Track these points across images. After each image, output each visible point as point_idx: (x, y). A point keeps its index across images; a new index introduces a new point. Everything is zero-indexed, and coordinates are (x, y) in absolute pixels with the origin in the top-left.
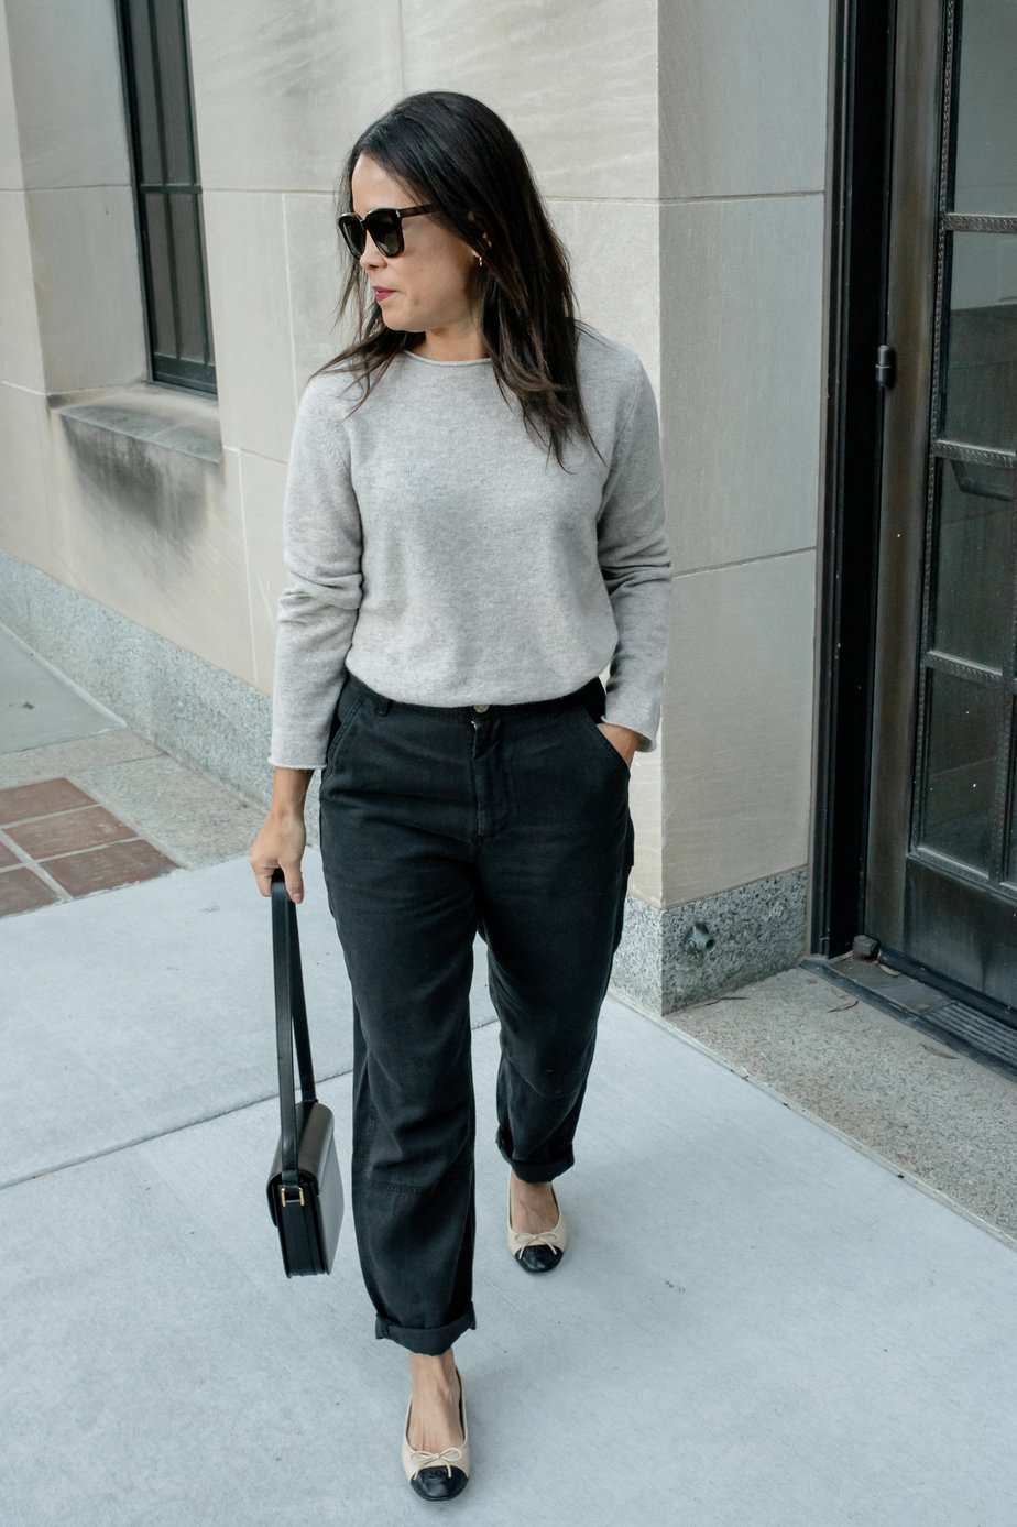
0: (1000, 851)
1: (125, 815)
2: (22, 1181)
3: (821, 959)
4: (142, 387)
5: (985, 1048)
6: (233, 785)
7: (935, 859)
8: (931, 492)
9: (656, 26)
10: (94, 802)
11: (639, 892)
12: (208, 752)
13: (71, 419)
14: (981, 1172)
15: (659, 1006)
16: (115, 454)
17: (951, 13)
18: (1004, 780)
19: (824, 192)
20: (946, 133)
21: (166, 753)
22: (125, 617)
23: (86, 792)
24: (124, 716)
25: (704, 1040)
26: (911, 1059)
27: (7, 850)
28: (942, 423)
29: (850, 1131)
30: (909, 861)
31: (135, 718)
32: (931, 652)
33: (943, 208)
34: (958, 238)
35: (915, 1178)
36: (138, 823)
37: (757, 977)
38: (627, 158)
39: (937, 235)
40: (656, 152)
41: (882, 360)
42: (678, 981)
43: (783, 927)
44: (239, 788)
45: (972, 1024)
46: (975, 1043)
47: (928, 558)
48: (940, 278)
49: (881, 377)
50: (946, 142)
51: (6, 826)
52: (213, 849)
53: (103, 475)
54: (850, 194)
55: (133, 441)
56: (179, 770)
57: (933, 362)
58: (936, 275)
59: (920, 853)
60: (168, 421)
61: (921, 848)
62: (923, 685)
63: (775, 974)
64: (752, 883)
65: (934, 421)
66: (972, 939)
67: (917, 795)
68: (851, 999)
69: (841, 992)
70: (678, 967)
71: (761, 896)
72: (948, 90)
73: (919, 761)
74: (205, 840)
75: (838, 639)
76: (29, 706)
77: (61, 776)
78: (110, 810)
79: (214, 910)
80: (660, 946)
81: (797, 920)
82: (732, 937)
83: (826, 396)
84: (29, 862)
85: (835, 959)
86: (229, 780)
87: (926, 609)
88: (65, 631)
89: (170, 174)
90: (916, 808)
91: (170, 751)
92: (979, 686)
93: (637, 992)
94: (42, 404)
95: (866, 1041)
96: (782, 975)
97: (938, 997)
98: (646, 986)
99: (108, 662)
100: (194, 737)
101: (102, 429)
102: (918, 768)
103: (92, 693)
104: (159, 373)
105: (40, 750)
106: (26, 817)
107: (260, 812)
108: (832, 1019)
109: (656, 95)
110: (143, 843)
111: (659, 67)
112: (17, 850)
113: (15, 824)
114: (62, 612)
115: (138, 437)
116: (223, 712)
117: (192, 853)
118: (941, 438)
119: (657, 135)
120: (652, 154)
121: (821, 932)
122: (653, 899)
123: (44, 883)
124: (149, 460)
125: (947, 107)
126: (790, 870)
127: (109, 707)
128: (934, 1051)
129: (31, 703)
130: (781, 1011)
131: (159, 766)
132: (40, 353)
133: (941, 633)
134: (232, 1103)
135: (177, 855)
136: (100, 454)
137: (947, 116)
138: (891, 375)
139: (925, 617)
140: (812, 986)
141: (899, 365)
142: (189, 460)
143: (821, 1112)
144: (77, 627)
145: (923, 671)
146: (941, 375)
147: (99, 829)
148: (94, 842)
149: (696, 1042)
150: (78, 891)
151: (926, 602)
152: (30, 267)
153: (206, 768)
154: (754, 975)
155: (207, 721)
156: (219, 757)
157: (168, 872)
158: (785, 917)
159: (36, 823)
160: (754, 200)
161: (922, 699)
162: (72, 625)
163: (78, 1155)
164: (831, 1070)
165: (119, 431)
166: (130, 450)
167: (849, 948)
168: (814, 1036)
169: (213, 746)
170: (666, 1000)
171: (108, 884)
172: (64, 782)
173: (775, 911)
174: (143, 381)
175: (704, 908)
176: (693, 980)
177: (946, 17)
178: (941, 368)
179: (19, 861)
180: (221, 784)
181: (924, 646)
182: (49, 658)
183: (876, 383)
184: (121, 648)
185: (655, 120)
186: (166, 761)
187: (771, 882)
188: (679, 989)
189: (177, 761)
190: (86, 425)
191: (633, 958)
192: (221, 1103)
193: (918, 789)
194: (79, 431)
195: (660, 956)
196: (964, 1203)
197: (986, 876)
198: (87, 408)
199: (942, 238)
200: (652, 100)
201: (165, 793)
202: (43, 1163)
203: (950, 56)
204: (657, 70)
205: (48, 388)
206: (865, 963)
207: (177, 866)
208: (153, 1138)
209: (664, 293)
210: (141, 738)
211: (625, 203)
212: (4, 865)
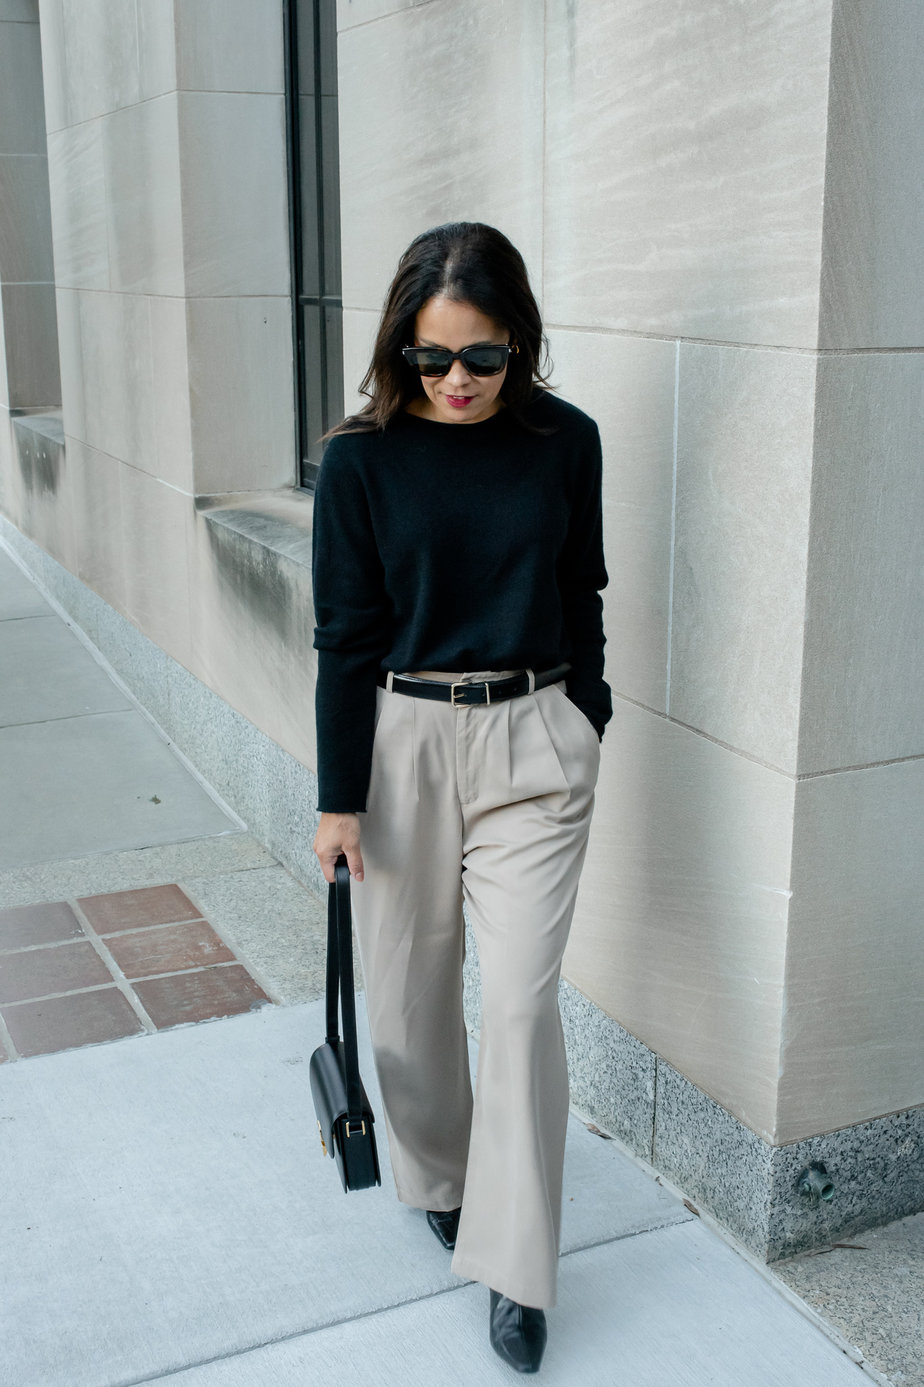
1: (227, 933)
4: (289, 492)
10: (200, 915)
13: (215, 522)
15: (764, 1252)
16: (251, 563)
22: (252, 723)
23: (194, 903)
24: (246, 819)
25: (814, 1304)
27: (103, 964)
31: (254, 824)
36: (239, 944)
37: (879, 1221)
38: (782, 301)
40: (816, 297)
42: (788, 1225)
43: (912, 1167)
51: (108, 936)
53: (239, 581)
55: (267, 551)
56: (290, 884)
63: (900, 1218)
64: (879, 1118)
70: (789, 1210)
71: (890, 1132)
74: (303, 971)
76: (156, 800)
77: (169, 880)
78: (213, 926)
80: (770, 1187)
82: (853, 1178)
84: (122, 982)
88: (198, 726)
91: (284, 863)
93: (740, 1231)
94: (190, 504)
96: (908, 1220)
98: (751, 1227)
99: (234, 764)
100: (306, 853)
101: (241, 536)
103: (218, 792)
104: (306, 480)
105: (158, 849)
106: (129, 927)
109: (820, 231)
110: (241, 968)
111: (826, 198)
112: (113, 965)
113: (117, 934)
114: (196, 708)
115: (272, 549)
117: (287, 985)
119: (818, 277)
120: (812, 298)
122: (765, 1133)
123: (132, 1010)
124: (281, 572)
127: (234, 809)
129: (159, 797)
130: (905, 1270)
131: (271, 878)
132: (191, 455)
135: (272, 987)
136: (238, 560)
144: (209, 725)
147: (198, 948)
148: (192, 963)
149: (803, 1305)
150: (164, 1021)
152: (187, 370)
153: (316, 886)
154: (876, 1219)
157: (259, 1008)
158: (916, 1155)
159: (136, 936)
162: (205, 723)
165: (256, 540)
166: (264, 560)
170: (773, 1246)
171: (196, 1017)
172: (174, 889)
173: (906, 1148)
174: (290, 487)
175: (823, 1146)
176: (805, 1225)
179: (112, 979)
182: (184, 750)
184: (246, 752)
185: (818, 259)
186: (280, 874)
187: (903, 1117)
188: (788, 1235)
189: (290, 874)
190: (228, 529)
191: (738, 1192)
194: (221, 535)
195: (769, 1197)
198: (232, 512)
200: (817, 235)
201: (272, 910)
204: (823, 203)
205: (196, 490)
207: (270, 1000)
209: (817, 457)
210: (259, 844)
211: (777, 351)
212: (96, 982)
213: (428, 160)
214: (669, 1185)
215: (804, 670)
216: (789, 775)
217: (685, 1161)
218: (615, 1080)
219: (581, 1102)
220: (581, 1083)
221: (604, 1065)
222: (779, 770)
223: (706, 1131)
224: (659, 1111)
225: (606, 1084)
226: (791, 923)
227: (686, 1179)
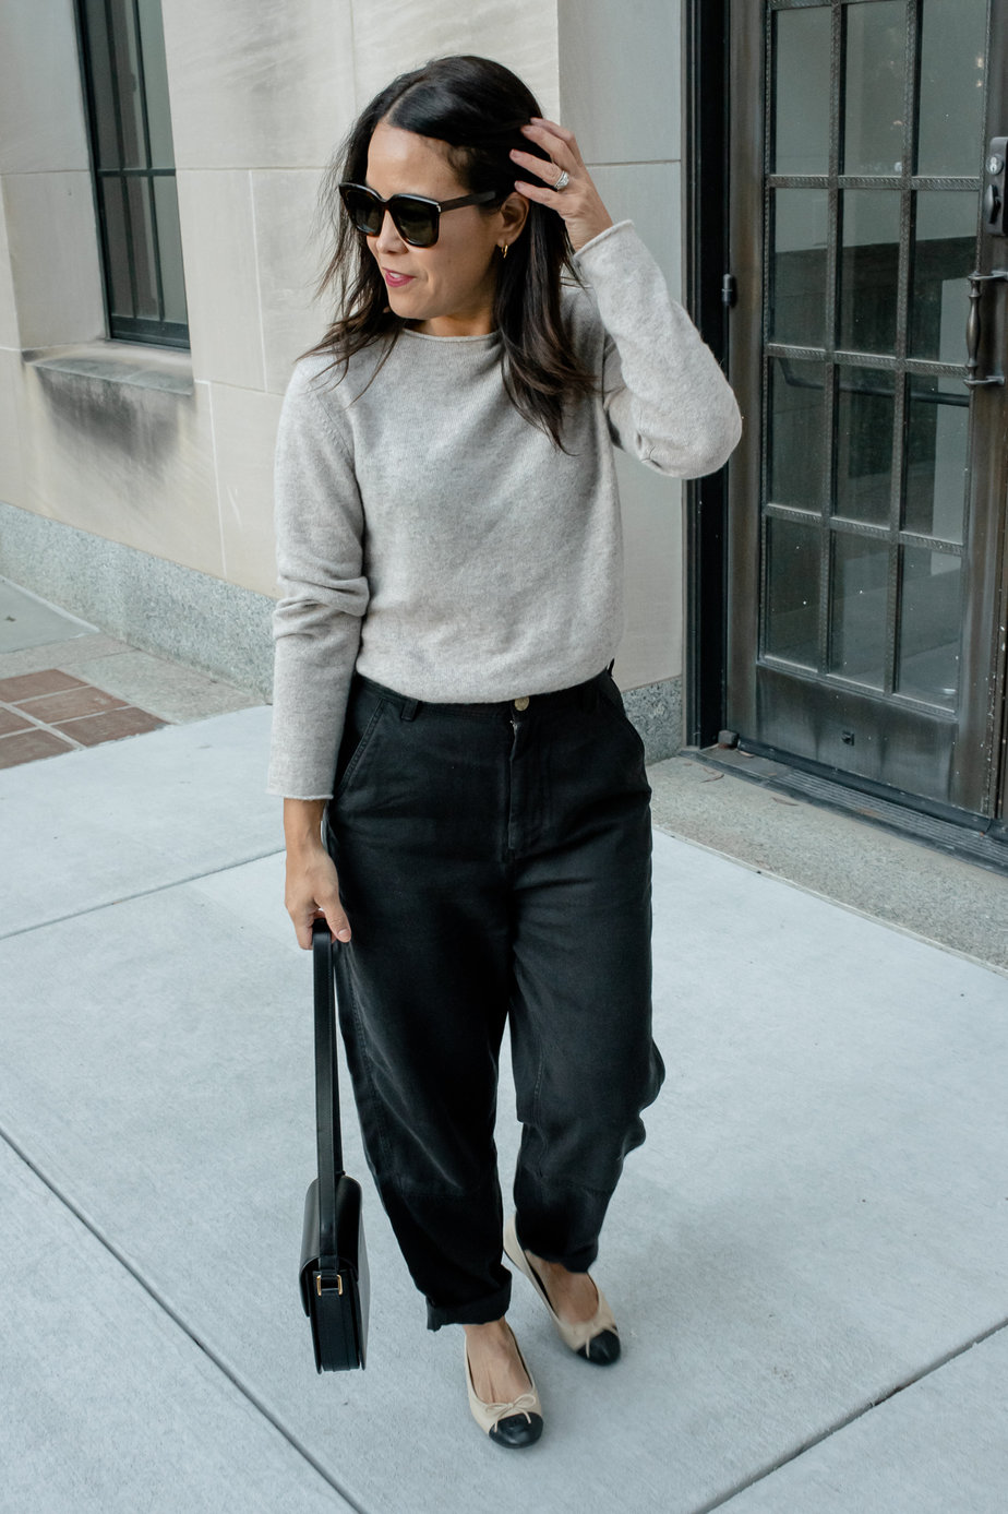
0: (825, 650)
1: (117, 693)
2: (105, 906)
3: (695, 749)
4: (101, 344)
5: (818, 797)
6: (203, 667)
7: (778, 663)
8: (765, 382)
9: (556, 39)
10: (86, 684)
12: (179, 642)
13: (47, 370)
14: (818, 868)
16: (90, 396)
17: (769, 28)
18: (826, 596)
19: (680, 161)
20: (768, 116)
21: (139, 649)
22: (98, 536)
23: (77, 678)
24: (97, 623)
26: (765, 807)
27: (21, 718)
28: (772, 331)
29: (721, 850)
30: (758, 667)
31: (107, 623)
32: (770, 505)
33: (767, 171)
34: (779, 193)
35: (768, 872)
36: (128, 696)
39: (764, 190)
41: (726, 285)
43: (665, 724)
44: (208, 668)
45: (809, 783)
46: (811, 794)
47: (765, 433)
48: (767, 223)
49: (726, 298)
50: (768, 122)
51: (17, 703)
52: (195, 711)
53: (77, 414)
54: (699, 162)
55: (109, 383)
56: (153, 660)
57: (763, 286)
58: (764, 221)
59: (766, 660)
60: (135, 367)
61: (767, 657)
62: (764, 530)
63: (660, 761)
64: (641, 687)
65: (766, 329)
66: (807, 720)
67: (763, 616)
68: (719, 774)
69: (710, 770)
71: (648, 699)
72: (769, 85)
73: (763, 589)
74: (186, 705)
75: (699, 498)
76: (10, 619)
77: (52, 667)
78: (101, 689)
79: (208, 747)
81: (676, 718)
84: (41, 725)
85: (705, 749)
86: (200, 663)
87: (764, 472)
88: (37, 556)
89: (127, 161)
90: (762, 626)
91: (142, 647)
92: (806, 526)
94: (17, 359)
95: (730, 798)
96: (665, 762)
97: (783, 768)
99: (81, 578)
100: (165, 631)
101: (76, 376)
102: (763, 594)
103: (65, 608)
104: (116, 331)
105: (28, 650)
106: (32, 696)
107: (228, 685)
108: (705, 786)
110: (136, 709)
112: (31, 718)
113: (23, 701)
114: (34, 540)
115: (113, 380)
116: (193, 605)
117: (178, 714)
118: (772, 342)
121: (694, 728)
123: (59, 739)
124: (124, 398)
126: (670, 679)
127: (83, 618)
128: (781, 802)
129: (12, 617)
130: (666, 782)
131: (135, 658)
132: (15, 314)
133: (776, 488)
134: (255, 854)
135: (166, 716)
136: (76, 397)
137: (768, 103)
138: (733, 296)
139: (764, 478)
140: (689, 768)
141: (739, 287)
142: (163, 394)
143: (699, 840)
144: (50, 551)
145: (764, 519)
146: (770, 296)
147: (96, 702)
148: (94, 710)
150: (90, 740)
151: (764, 467)
152: (6, 240)
153: (178, 655)
155: (178, 615)
156: (189, 644)
157: (162, 728)
158: (666, 715)
159: (40, 700)
161: (764, 541)
162: (45, 550)
163: (144, 890)
164: (705, 816)
165: (93, 376)
166: (105, 391)
167: (716, 742)
168: (691, 797)
169: (184, 636)
171: (114, 736)
172: (55, 672)
173: (659, 711)
174: (100, 339)
177: (765, 32)
178: (770, 289)
179: (34, 726)
180: (191, 667)
181: (764, 499)
182: (21, 583)
183: (721, 302)
184: (95, 563)
186: (140, 654)
187: (655, 688)
189: (149, 654)
190: (62, 372)
192: (247, 854)
193: (763, 611)
194: (54, 379)
196: (805, 884)
197: (816, 671)
198: (58, 361)
199: (767, 193)
201: (145, 676)
202: (116, 896)
203: (769, 59)
205: (23, 344)
206: (729, 751)
207: (168, 723)
208: (199, 877)
210: (114, 639)
212: (23, 728)
213: (250, 48)
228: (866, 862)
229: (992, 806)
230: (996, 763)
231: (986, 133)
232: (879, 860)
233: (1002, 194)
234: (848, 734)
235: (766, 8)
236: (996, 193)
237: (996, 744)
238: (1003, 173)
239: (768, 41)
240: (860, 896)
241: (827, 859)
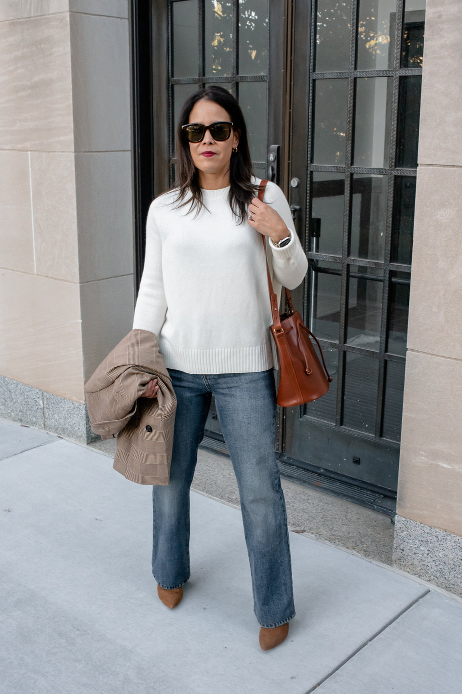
9: (71, 94)
11: (76, 400)
14: (201, 479)
15: (86, 441)
17: (170, 92)
19: (131, 151)
25: (103, 451)
33: (171, 157)
38: (62, 138)
39: (169, 166)
40: (73, 136)
50: (171, 134)
54: (140, 151)
58: (170, 179)
72: (171, 117)
80: (85, 418)
83: (134, 220)
93: (77, 438)
109: (72, 117)
119: (73, 130)
120: (71, 137)
122: (81, 401)
125: (171, 123)
137: (171, 126)
149: (100, 452)
160: (107, 153)
170: (88, 439)
177: (169, 94)
185: (72, 125)
188: (93, 435)
191: (75, 425)
195: (85, 422)
199: (171, 166)
200: (71, 118)
204: (72, 108)
209: (77, 184)
211: (62, 153)
214: (52, 434)
215: (79, 250)
216: (77, 283)
217: (56, 423)
218: (29, 406)
219: (16, 419)
220: (16, 412)
221: (24, 403)
222: (74, 282)
223: (62, 409)
224: (46, 410)
225: (25, 409)
226: (82, 330)
227: (57, 429)
228: (224, 476)
229: (280, 447)
230: (281, 427)
231: (268, 142)
232: (230, 474)
233: (275, 170)
234: (214, 414)
235: (169, 83)
236: (273, 170)
237: (281, 418)
238: (276, 160)
239: (170, 98)
240: (221, 493)
241: (206, 475)
